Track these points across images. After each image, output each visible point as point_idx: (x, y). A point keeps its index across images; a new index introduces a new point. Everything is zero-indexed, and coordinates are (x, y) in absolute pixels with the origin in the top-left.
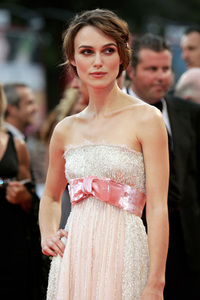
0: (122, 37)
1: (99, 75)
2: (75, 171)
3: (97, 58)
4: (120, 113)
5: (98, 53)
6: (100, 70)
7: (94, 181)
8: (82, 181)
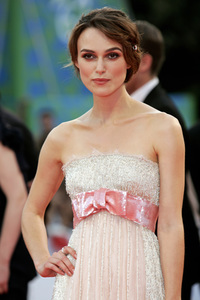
0: (129, 40)
1: (102, 82)
2: (82, 184)
3: (99, 64)
4: (133, 121)
5: (100, 58)
6: (102, 77)
7: (107, 194)
8: (92, 194)
